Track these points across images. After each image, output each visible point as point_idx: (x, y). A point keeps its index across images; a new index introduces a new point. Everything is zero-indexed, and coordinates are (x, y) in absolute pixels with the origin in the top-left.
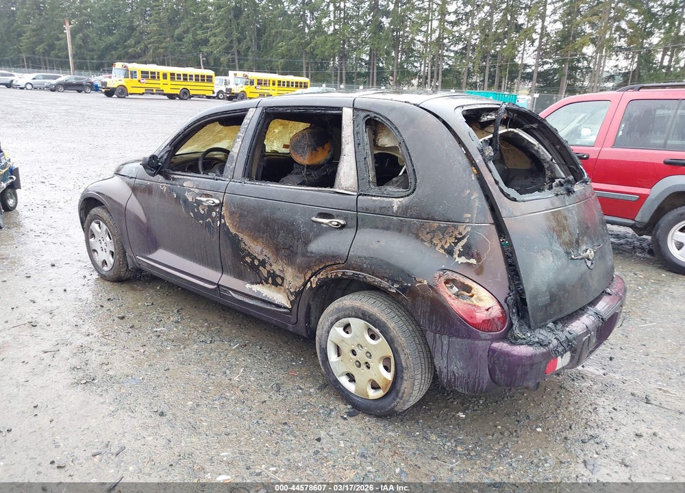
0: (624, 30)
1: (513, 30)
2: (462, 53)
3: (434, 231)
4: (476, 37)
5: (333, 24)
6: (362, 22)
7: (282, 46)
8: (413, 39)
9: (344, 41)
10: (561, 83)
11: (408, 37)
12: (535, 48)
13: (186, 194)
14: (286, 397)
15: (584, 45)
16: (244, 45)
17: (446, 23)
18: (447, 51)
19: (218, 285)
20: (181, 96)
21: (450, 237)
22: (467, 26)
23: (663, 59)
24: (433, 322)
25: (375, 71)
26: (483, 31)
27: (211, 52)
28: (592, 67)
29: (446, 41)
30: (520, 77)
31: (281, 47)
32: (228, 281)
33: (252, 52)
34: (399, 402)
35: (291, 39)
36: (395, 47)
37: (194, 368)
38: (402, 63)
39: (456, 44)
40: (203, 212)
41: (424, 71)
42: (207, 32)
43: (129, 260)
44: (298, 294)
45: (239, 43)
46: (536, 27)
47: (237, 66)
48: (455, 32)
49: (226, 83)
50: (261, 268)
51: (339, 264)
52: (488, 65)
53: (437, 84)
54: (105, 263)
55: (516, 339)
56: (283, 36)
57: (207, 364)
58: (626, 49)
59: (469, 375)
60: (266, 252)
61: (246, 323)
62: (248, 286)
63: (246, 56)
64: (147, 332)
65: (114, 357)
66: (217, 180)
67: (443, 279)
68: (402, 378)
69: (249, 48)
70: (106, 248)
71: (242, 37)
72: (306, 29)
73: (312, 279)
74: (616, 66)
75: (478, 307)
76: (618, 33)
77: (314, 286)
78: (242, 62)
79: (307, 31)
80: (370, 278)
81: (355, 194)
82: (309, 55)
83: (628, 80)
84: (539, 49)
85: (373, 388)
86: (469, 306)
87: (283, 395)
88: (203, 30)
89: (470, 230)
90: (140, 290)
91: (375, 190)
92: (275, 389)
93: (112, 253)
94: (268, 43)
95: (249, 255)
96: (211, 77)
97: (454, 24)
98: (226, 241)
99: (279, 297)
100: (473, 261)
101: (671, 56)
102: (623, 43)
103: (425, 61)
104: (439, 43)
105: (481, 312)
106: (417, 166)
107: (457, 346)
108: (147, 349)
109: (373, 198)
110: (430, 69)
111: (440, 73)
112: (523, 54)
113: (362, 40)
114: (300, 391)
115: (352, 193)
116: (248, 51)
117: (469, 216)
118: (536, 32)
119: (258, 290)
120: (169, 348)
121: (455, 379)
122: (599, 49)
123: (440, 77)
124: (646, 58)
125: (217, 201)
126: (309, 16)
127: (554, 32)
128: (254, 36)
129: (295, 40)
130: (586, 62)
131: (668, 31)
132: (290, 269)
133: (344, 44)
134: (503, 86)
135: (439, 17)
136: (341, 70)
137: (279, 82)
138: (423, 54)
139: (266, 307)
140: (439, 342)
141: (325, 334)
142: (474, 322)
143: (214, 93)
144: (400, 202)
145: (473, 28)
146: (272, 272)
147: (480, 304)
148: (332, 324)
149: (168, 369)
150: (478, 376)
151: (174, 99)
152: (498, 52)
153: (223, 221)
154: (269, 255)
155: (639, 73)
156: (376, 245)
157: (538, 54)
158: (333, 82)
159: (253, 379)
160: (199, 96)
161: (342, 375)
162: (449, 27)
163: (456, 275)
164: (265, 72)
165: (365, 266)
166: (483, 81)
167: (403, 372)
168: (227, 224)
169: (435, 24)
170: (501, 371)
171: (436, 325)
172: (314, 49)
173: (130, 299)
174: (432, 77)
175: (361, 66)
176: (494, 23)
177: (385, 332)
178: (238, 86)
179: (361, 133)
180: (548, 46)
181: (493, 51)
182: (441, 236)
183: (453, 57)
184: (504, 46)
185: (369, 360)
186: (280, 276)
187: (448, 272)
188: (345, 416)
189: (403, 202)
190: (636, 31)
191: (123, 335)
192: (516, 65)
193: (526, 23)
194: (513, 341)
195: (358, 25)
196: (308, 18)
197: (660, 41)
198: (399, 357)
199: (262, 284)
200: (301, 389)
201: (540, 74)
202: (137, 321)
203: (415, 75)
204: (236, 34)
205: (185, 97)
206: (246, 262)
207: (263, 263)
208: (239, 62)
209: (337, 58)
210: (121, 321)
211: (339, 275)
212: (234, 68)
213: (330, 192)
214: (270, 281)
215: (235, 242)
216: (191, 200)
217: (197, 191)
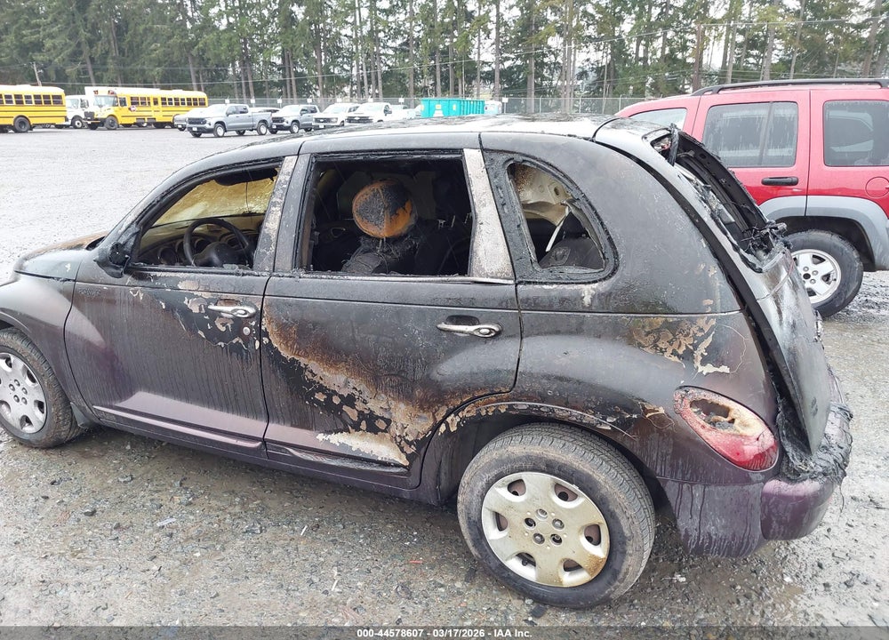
0: (592, 15)
1: (464, 18)
2: (403, 50)
3: (658, 331)
4: (418, 28)
5: (225, 16)
6: (265, 12)
7: (157, 50)
8: (338, 34)
9: (245, 39)
10: (529, 83)
11: (330, 31)
12: (493, 41)
13: (186, 302)
14: (427, 605)
15: (549, 35)
16: (99, 50)
17: (378, 12)
18: (384, 48)
19: (264, 441)
20: (17, 127)
21: (686, 336)
22: (406, 14)
23: (638, 49)
24: (678, 468)
25: (293, 78)
26: (425, 21)
27: (50, 61)
28: (561, 62)
29: (381, 35)
30: (478, 77)
31: (155, 50)
32: (280, 432)
33: (113, 58)
34: (618, 587)
35: (169, 38)
36: (316, 45)
37: (259, 583)
38: (327, 67)
39: (394, 38)
40: (223, 329)
41: (358, 75)
42: (39, 32)
43: (77, 412)
44: (423, 444)
45: (91, 47)
46: (490, 14)
47: (92, 79)
48: (391, 23)
49: (84, 105)
50: (345, 408)
51: (500, 392)
52: (438, 64)
53: (377, 92)
54: (26, 420)
55: (797, 473)
56: (156, 35)
57: (275, 571)
58: (596, 40)
59: (734, 535)
60: (353, 383)
61: (299, 487)
62: (321, 437)
63: (105, 64)
64: (148, 531)
65: (110, 590)
66: (243, 275)
67: (687, 402)
68: (624, 553)
69: (107, 53)
70: (24, 396)
71: (93, 37)
72: (188, 23)
73: (449, 420)
74: (588, 60)
75: (746, 437)
76: (585, 20)
77: (453, 429)
78: (99, 73)
79: (189, 26)
80: (561, 412)
81: (511, 282)
82: (197, 60)
83: (603, 76)
84: (497, 41)
85: (566, 569)
86: (733, 438)
87: (421, 603)
88: (32, 28)
89: (714, 323)
90: (99, 457)
91: (542, 273)
92: (403, 594)
93: (40, 405)
94: (135, 44)
95: (322, 389)
96: (60, 97)
97: (388, 12)
98: (274, 372)
99: (381, 449)
100: (724, 369)
101: (647, 46)
102: (591, 31)
103: (357, 63)
104: (373, 36)
105: (751, 444)
106: (616, 233)
107: (717, 498)
108: (163, 564)
109: (545, 286)
110: (365, 72)
111: (380, 77)
112: (479, 48)
113: (269, 37)
114: (442, 590)
115: (506, 282)
116: (105, 58)
117: (711, 302)
118: (490, 21)
119: (341, 441)
120: (198, 555)
121: (710, 543)
122: (567, 41)
123: (380, 82)
124: (618, 50)
125: (251, 311)
126: (190, 6)
127: (511, 20)
128: (112, 36)
129: (176, 40)
130: (553, 56)
131: (639, 17)
132: (402, 406)
133: (245, 43)
134: (460, 90)
135: (368, 4)
136: (246, 79)
137: (163, 99)
138: (353, 53)
139: (362, 467)
140: (687, 495)
141: (476, 500)
142: (742, 460)
143: (67, 120)
144: (594, 289)
145: (413, 17)
146: (366, 412)
147: (747, 432)
148: (489, 485)
149: (217, 595)
150: (746, 535)
151: (6, 132)
152: (448, 47)
153: (265, 340)
154: (362, 387)
155: (615, 67)
156: (564, 360)
157: (497, 47)
158: (236, 95)
159: (359, 584)
160: (44, 126)
161: (511, 557)
162: (382, 16)
163: (703, 393)
164: (136, 86)
165: (550, 393)
166: (435, 84)
167: (624, 543)
168: (275, 345)
169: (365, 13)
170: (780, 523)
171: (682, 471)
172: (204, 51)
173: (89, 477)
174: (369, 83)
175: (272, 72)
176: (438, 11)
177: (589, 488)
178: (103, 108)
179: (504, 187)
180: (508, 39)
181: (441, 46)
182: (671, 336)
183: (393, 56)
184: (455, 40)
185: (558, 532)
186: (383, 418)
187: (691, 391)
188: (530, 619)
189: (600, 289)
190: (605, 16)
191: (107, 544)
192: (473, 63)
193: (477, 10)
194: (792, 477)
195: (261, 17)
196: (189, 8)
197: (633, 28)
198: (618, 522)
199: (348, 431)
200: (442, 586)
201: (502, 73)
202: (120, 515)
203: (348, 80)
204: (84, 35)
205: (24, 129)
206: (318, 401)
207: (350, 401)
208: (94, 73)
209: (237, 63)
210: (92, 520)
211: (503, 411)
212: (88, 83)
213: (463, 282)
214: (364, 425)
215: (292, 372)
216: (198, 311)
217: (207, 295)
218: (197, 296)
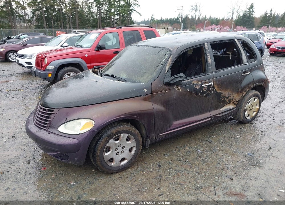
13: (195, 87)
19: (211, 117)
40: (205, 90)
50: (227, 100)
60: (229, 93)
62: (221, 110)
73: (244, 93)
81: (248, 63)
95: (224, 97)
98: (215, 97)
99: (230, 106)
109: (252, 63)
146: (230, 99)
168: (216, 90)
185: (253, 107)
206: (222, 101)
207: (228, 97)
213: (242, 65)
215: (219, 95)
216: (198, 88)
217: (200, 83)
218: (198, 84)
